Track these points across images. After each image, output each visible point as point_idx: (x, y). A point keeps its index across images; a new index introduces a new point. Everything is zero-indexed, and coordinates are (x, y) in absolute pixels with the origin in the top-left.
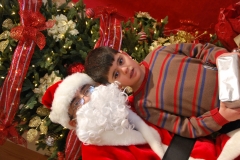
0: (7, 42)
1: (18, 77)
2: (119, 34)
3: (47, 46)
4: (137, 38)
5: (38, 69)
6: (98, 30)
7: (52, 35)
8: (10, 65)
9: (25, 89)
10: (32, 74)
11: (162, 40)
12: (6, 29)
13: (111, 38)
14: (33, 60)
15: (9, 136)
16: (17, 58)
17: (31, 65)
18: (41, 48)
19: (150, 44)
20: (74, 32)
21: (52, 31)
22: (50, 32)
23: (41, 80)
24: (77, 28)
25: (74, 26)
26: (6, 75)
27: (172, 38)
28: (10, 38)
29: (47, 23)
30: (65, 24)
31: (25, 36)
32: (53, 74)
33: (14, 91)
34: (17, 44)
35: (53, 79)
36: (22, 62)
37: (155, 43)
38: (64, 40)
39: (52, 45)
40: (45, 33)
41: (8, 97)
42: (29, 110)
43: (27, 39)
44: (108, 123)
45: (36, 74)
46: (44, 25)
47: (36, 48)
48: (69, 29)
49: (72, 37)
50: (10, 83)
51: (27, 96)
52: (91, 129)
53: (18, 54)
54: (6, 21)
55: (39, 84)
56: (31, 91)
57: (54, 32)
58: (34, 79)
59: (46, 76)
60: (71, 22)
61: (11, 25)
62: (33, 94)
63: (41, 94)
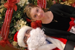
0: (3, 9)
1: (8, 22)
3: (18, 9)
5: (15, 18)
7: (19, 5)
8: (5, 18)
9: (11, 26)
10: (13, 20)
12: (2, 4)
14: (13, 15)
15: (7, 44)
16: (7, 15)
17: (12, 17)
18: (16, 10)
20: (28, 3)
23: (17, 22)
26: (4, 21)
28: (4, 7)
31: (9, 6)
32: (21, 20)
33: (7, 27)
34: (6, 9)
35: (21, 22)
36: (9, 16)
38: (24, 6)
39: (20, 9)
40: (17, 4)
41: (5, 29)
42: (13, 34)
43: (10, 7)
44: (39, 43)
45: (15, 21)
47: (14, 10)
48: (26, 2)
50: (5, 24)
51: (12, 29)
53: (7, 13)
54: (2, 1)
55: (16, 24)
57: (20, 4)
59: (18, 21)
61: (4, 2)
62: (14, 28)
63: (17, 28)
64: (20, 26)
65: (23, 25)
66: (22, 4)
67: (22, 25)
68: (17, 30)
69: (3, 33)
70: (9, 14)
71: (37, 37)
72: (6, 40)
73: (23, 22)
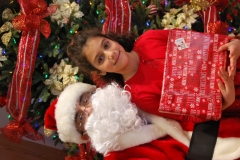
0: (10, 34)
1: (27, 70)
2: (127, 11)
3: (52, 34)
4: (147, 13)
5: (46, 58)
6: (104, 9)
7: (56, 21)
8: (16, 59)
9: (36, 82)
10: (41, 65)
11: (174, 11)
12: (6, 20)
13: (120, 17)
14: (40, 49)
15: (25, 133)
16: (23, 50)
17: (38, 56)
18: (47, 36)
19: (161, 17)
20: (79, 15)
21: (56, 16)
22: (53, 17)
23: (51, 71)
24: (81, 10)
25: (78, 8)
26: (13, 69)
27: (185, 7)
28: (13, 30)
29: (49, 9)
30: (68, 7)
32: (63, 63)
33: (24, 85)
34: (20, 34)
35: (63, 68)
36: (28, 54)
37: (167, 15)
38: (69, 24)
39: (57, 32)
40: (48, 19)
41: (19, 92)
42: (43, 102)
43: (30, 28)
45: (45, 65)
46: (46, 11)
47: (41, 36)
48: (73, 12)
49: (77, 21)
50: (19, 77)
51: (38, 89)
52: (107, 139)
53: (23, 45)
54: (5, 12)
55: (49, 75)
56: (41, 83)
57: (58, 17)
58: (43, 70)
59: (56, 65)
60: (74, 4)
61: (11, 15)
62: (45, 86)
63: (54, 86)
64: (61, 80)
65: (70, 75)
66: (62, 18)
67: (65, 76)
68: (53, 92)
69: (13, 103)
70: (29, 49)
71: (113, 109)
72: (22, 123)
73: (68, 68)
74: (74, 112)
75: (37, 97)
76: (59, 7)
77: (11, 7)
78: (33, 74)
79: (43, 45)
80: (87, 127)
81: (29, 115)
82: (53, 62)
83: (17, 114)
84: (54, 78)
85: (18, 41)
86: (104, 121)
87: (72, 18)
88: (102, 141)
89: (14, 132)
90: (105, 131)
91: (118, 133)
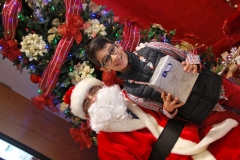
74: (84, 98)
75: (61, 82)
76: (91, 25)
77: (59, 18)
78: (62, 66)
79: (74, 48)
80: (89, 110)
81: (53, 93)
82: (78, 61)
83: (45, 91)
84: (76, 72)
85: (58, 41)
86: (101, 110)
87: (98, 35)
88: (97, 123)
89: (40, 102)
90: (101, 117)
91: (109, 121)
